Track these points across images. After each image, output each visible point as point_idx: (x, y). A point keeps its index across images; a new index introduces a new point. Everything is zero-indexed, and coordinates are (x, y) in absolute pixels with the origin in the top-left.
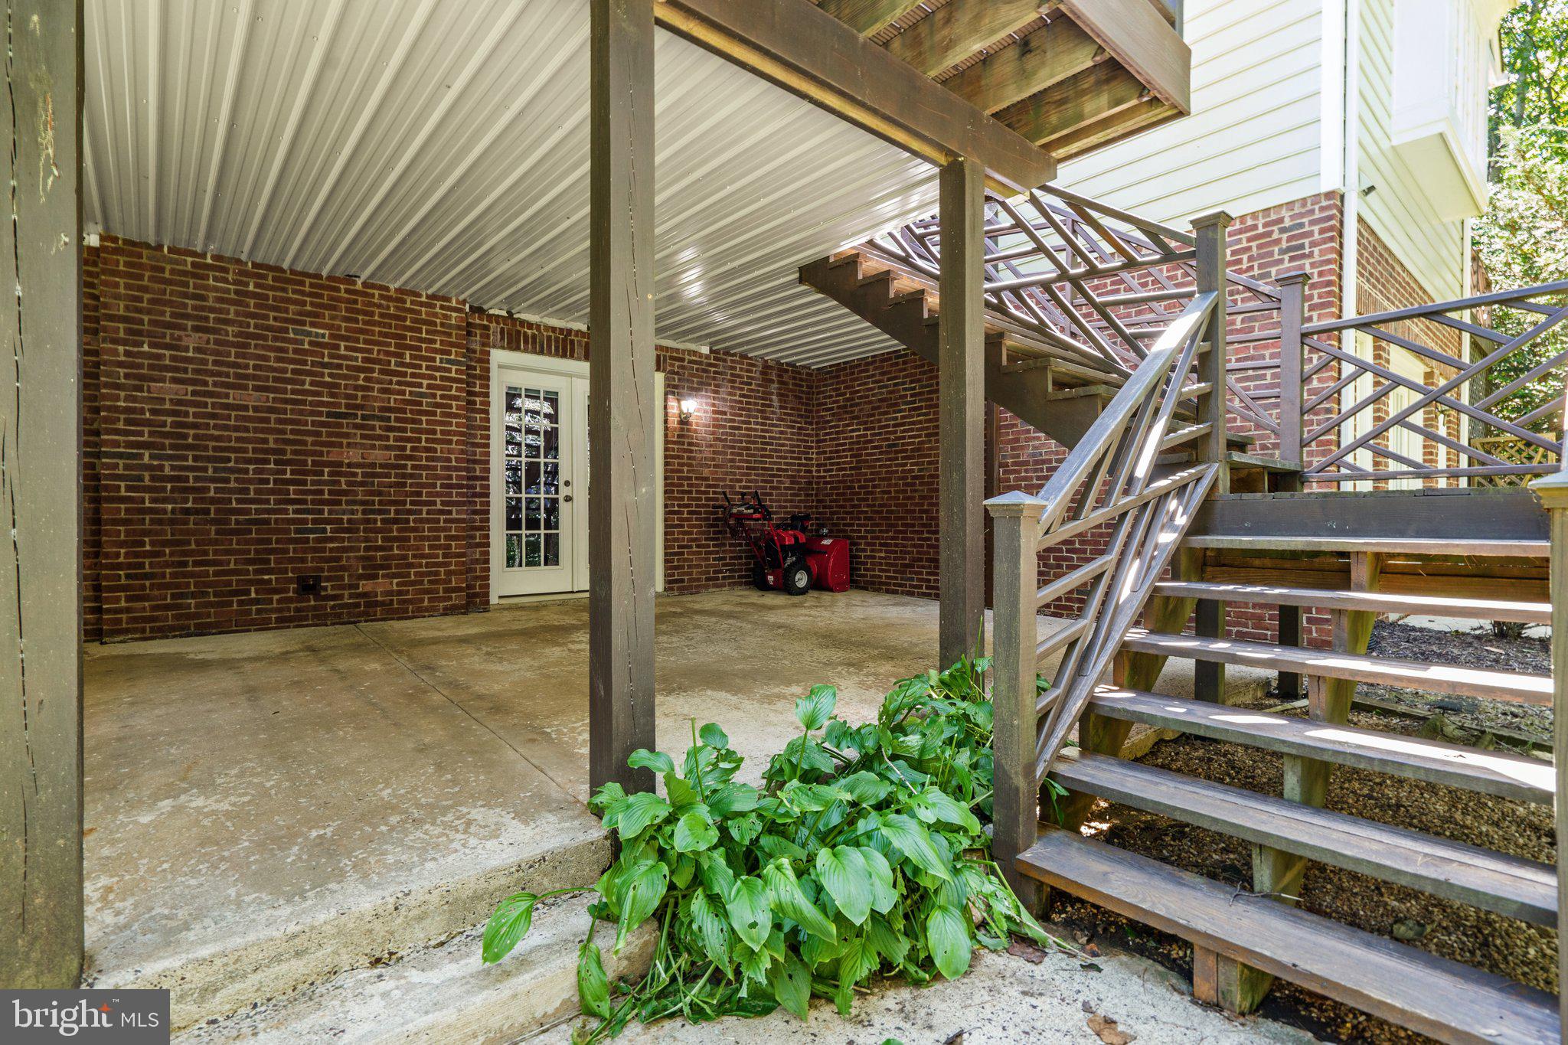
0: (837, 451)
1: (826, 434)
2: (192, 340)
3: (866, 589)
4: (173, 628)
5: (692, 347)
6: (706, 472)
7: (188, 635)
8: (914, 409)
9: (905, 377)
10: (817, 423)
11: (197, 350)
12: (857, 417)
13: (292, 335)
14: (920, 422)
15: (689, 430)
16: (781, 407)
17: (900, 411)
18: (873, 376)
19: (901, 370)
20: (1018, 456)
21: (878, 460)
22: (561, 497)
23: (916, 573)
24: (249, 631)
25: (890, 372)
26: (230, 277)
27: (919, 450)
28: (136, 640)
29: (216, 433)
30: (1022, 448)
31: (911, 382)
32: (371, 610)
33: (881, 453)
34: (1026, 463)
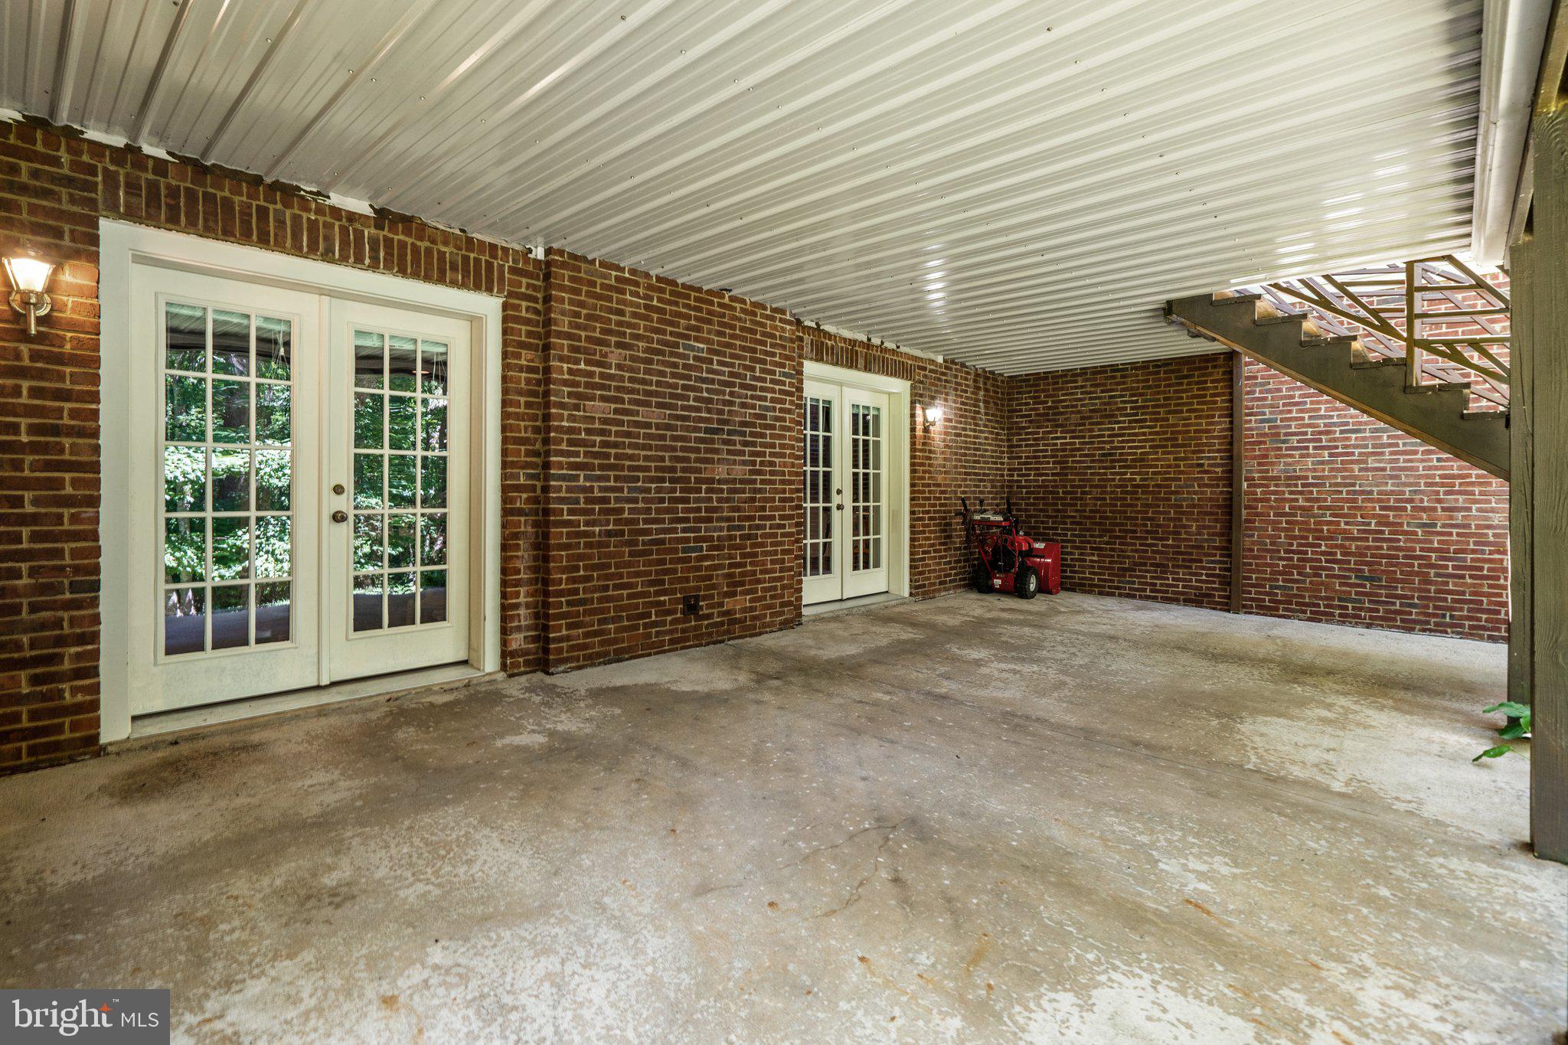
0: (1035, 457)
1: (1021, 440)
2: (615, 356)
3: (1074, 590)
4: (599, 655)
5: (932, 356)
6: (940, 479)
7: (610, 662)
8: (1136, 421)
9: (1122, 390)
10: (1008, 429)
11: (619, 367)
12: (1061, 426)
13: (681, 350)
14: (1144, 434)
15: (929, 438)
16: (986, 414)
17: (1119, 422)
18: (1082, 387)
19: (1118, 384)
20: (1267, 471)
21: (1090, 468)
22: (833, 505)
23: (1138, 577)
24: (649, 655)
25: (1104, 385)
26: (641, 291)
27: (1142, 460)
28: (573, 669)
29: (630, 452)
30: (1272, 464)
31: (1132, 395)
32: (731, 628)
33: (1092, 461)
34: (1278, 478)
